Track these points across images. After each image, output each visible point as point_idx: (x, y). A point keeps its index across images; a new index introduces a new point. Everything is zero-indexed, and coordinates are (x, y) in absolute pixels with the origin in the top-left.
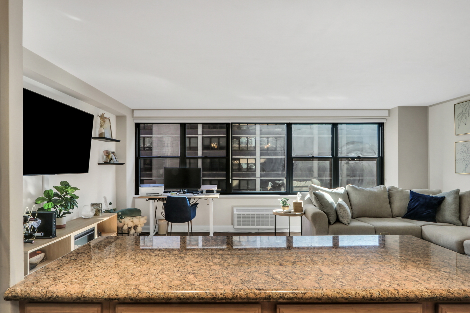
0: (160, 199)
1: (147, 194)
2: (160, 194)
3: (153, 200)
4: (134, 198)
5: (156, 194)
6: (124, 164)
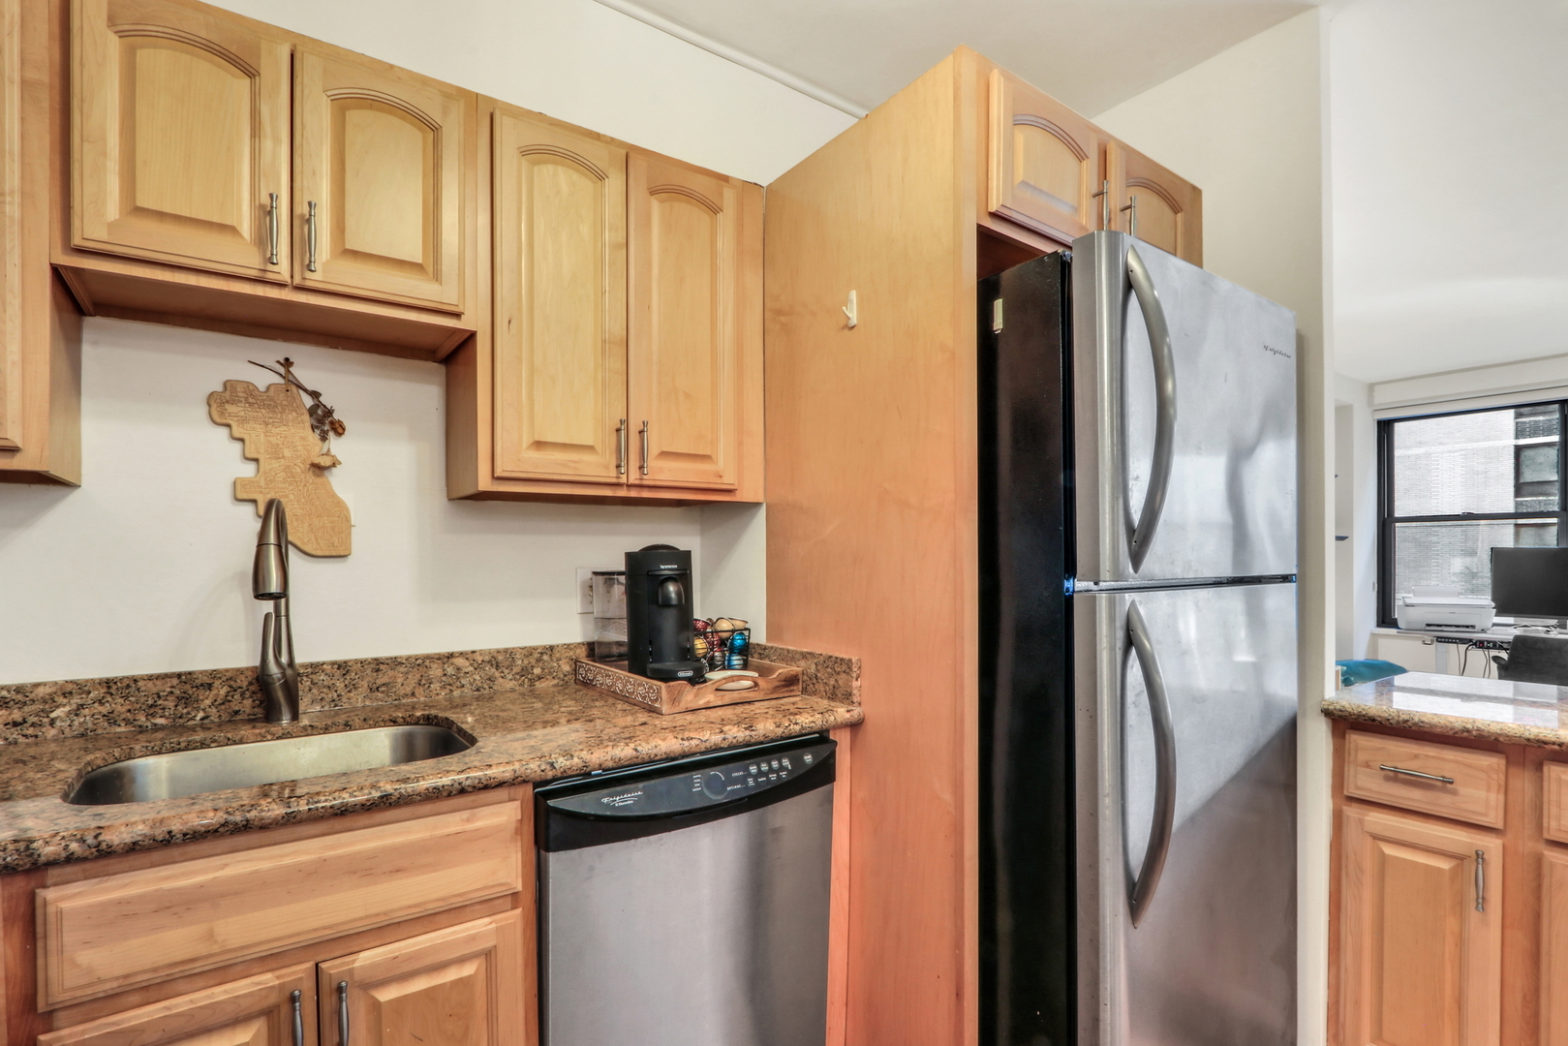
0: (1480, 644)
1: (1428, 625)
2: (1477, 629)
3: (1455, 643)
4: (1373, 635)
5: (1463, 626)
6: (1347, 538)
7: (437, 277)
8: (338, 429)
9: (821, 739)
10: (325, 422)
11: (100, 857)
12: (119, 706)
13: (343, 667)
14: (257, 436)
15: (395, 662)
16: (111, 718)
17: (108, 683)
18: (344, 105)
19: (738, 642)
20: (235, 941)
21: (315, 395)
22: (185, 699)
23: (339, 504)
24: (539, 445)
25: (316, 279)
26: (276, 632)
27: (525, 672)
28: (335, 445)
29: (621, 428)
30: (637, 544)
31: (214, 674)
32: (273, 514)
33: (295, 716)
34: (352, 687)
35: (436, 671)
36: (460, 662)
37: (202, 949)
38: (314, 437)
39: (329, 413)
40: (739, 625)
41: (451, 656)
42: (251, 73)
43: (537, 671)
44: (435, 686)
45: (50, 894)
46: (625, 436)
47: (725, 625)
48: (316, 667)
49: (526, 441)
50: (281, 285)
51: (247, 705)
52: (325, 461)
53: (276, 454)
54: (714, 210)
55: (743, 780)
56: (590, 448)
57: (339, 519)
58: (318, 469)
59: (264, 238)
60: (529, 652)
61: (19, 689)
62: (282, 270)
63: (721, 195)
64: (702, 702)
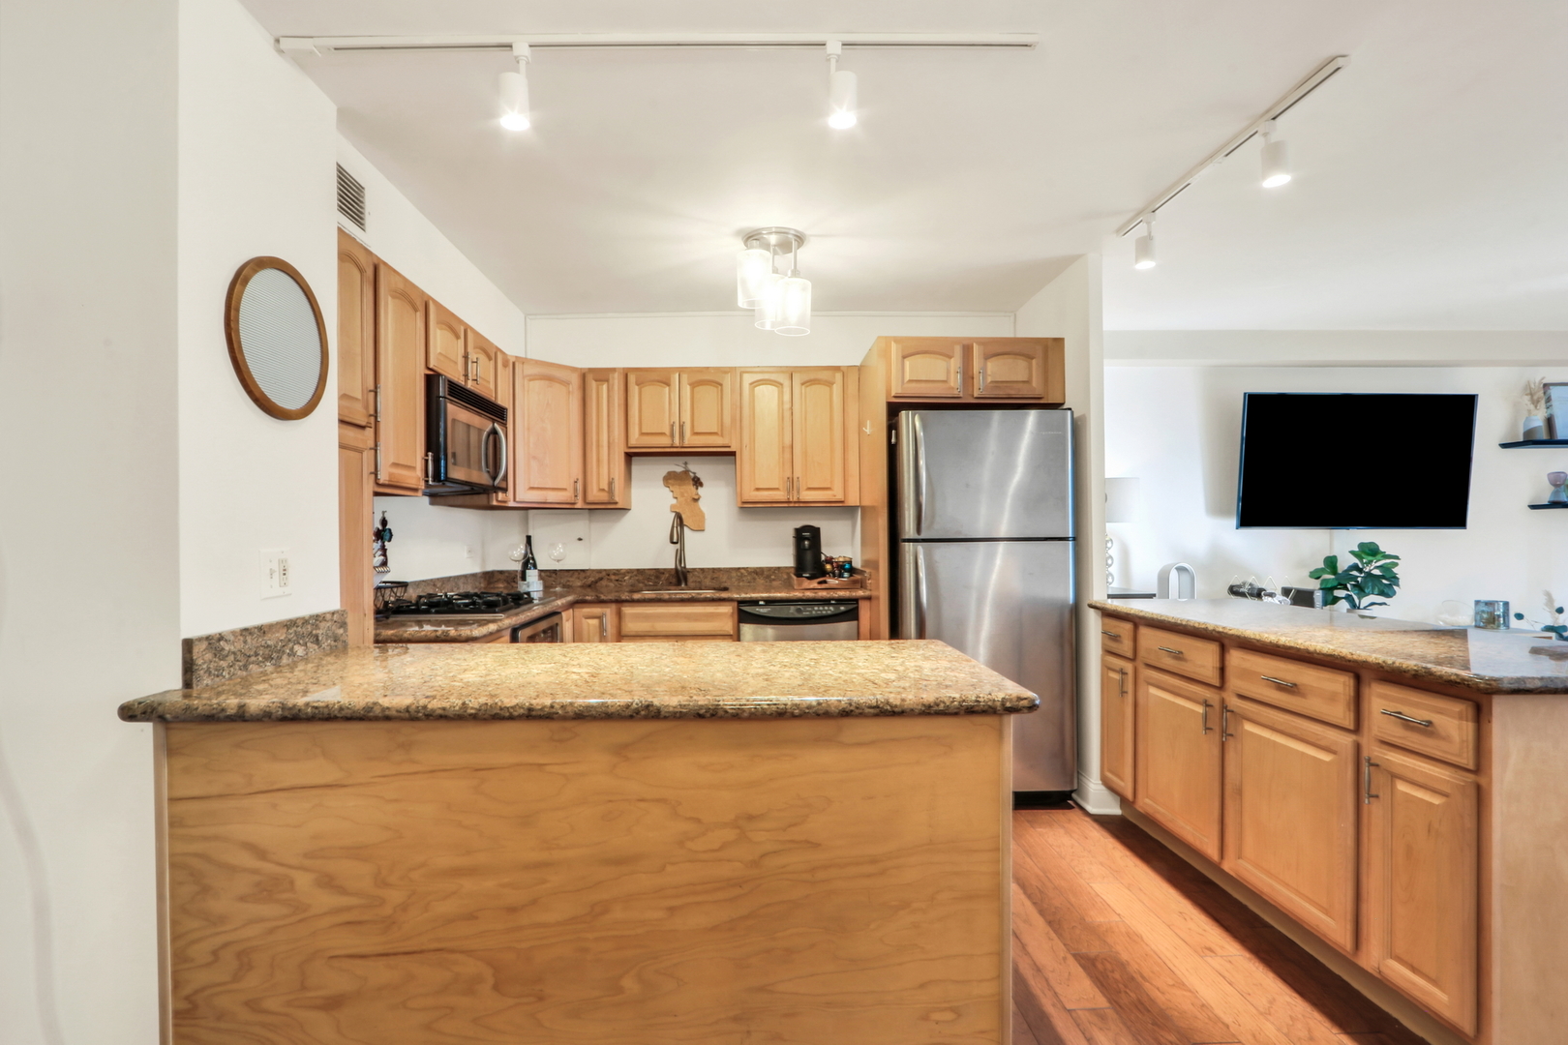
7: (722, 436)
8: (701, 485)
9: (856, 600)
10: (697, 482)
11: (633, 602)
12: (641, 578)
13: (702, 570)
14: (676, 489)
15: (719, 570)
16: (638, 581)
17: (638, 570)
18: (694, 385)
19: (847, 566)
20: (659, 629)
21: (694, 473)
22: (657, 577)
23: (701, 512)
24: (758, 489)
25: (686, 443)
26: (680, 556)
27: (768, 577)
28: (700, 490)
29: (791, 480)
30: (799, 524)
31: (665, 569)
32: (679, 517)
33: (686, 584)
34: (706, 578)
35: (734, 574)
36: (743, 571)
37: (652, 629)
38: (693, 488)
39: (699, 479)
40: (848, 559)
41: (739, 569)
42: (668, 385)
43: (773, 577)
44: (734, 580)
45: (623, 609)
46: (791, 482)
47: (841, 560)
48: (694, 569)
49: (753, 488)
50: (677, 447)
51: (674, 580)
52: (696, 497)
53: (683, 496)
54: (830, 384)
55: (811, 611)
56: (777, 489)
57: (701, 517)
58: (696, 500)
59: (672, 435)
60: (770, 569)
61: (617, 570)
62: (677, 442)
63: (834, 377)
64: (811, 586)
